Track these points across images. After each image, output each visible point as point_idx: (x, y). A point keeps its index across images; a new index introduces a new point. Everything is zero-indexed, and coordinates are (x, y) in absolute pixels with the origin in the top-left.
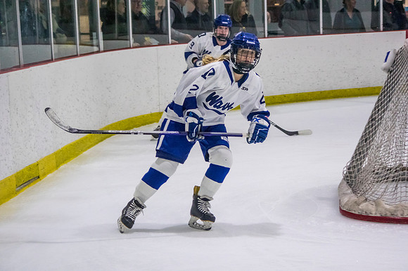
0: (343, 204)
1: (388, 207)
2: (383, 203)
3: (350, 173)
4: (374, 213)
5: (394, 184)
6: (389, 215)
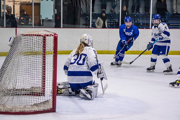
1: (9, 107)
2: (7, 105)
5: (12, 97)
6: (9, 111)
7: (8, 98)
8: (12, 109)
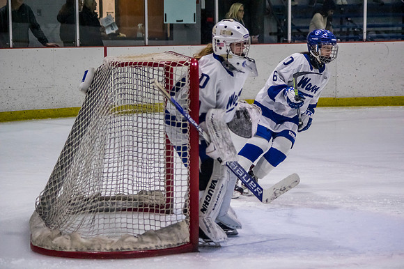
0: (34, 239)
1: (84, 241)
2: (79, 236)
3: (44, 204)
4: (68, 248)
5: (91, 216)
6: (85, 250)
7: (81, 219)
8: (92, 245)
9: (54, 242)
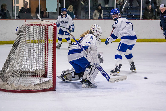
1: (16, 86)
2: (14, 85)
3: (2, 73)
4: (10, 89)
5: (18, 78)
6: (16, 89)
8: (18, 88)
9: (5, 87)
